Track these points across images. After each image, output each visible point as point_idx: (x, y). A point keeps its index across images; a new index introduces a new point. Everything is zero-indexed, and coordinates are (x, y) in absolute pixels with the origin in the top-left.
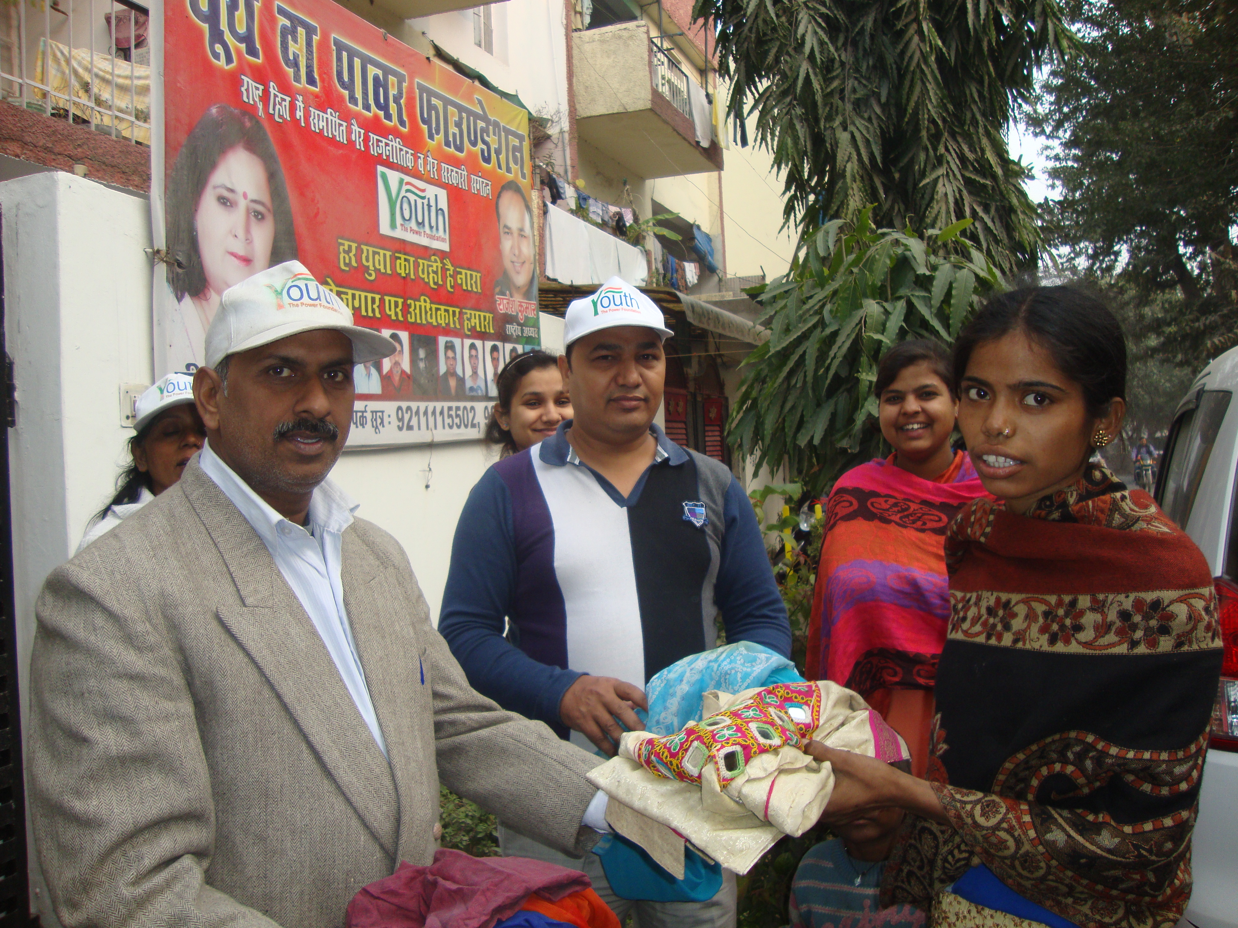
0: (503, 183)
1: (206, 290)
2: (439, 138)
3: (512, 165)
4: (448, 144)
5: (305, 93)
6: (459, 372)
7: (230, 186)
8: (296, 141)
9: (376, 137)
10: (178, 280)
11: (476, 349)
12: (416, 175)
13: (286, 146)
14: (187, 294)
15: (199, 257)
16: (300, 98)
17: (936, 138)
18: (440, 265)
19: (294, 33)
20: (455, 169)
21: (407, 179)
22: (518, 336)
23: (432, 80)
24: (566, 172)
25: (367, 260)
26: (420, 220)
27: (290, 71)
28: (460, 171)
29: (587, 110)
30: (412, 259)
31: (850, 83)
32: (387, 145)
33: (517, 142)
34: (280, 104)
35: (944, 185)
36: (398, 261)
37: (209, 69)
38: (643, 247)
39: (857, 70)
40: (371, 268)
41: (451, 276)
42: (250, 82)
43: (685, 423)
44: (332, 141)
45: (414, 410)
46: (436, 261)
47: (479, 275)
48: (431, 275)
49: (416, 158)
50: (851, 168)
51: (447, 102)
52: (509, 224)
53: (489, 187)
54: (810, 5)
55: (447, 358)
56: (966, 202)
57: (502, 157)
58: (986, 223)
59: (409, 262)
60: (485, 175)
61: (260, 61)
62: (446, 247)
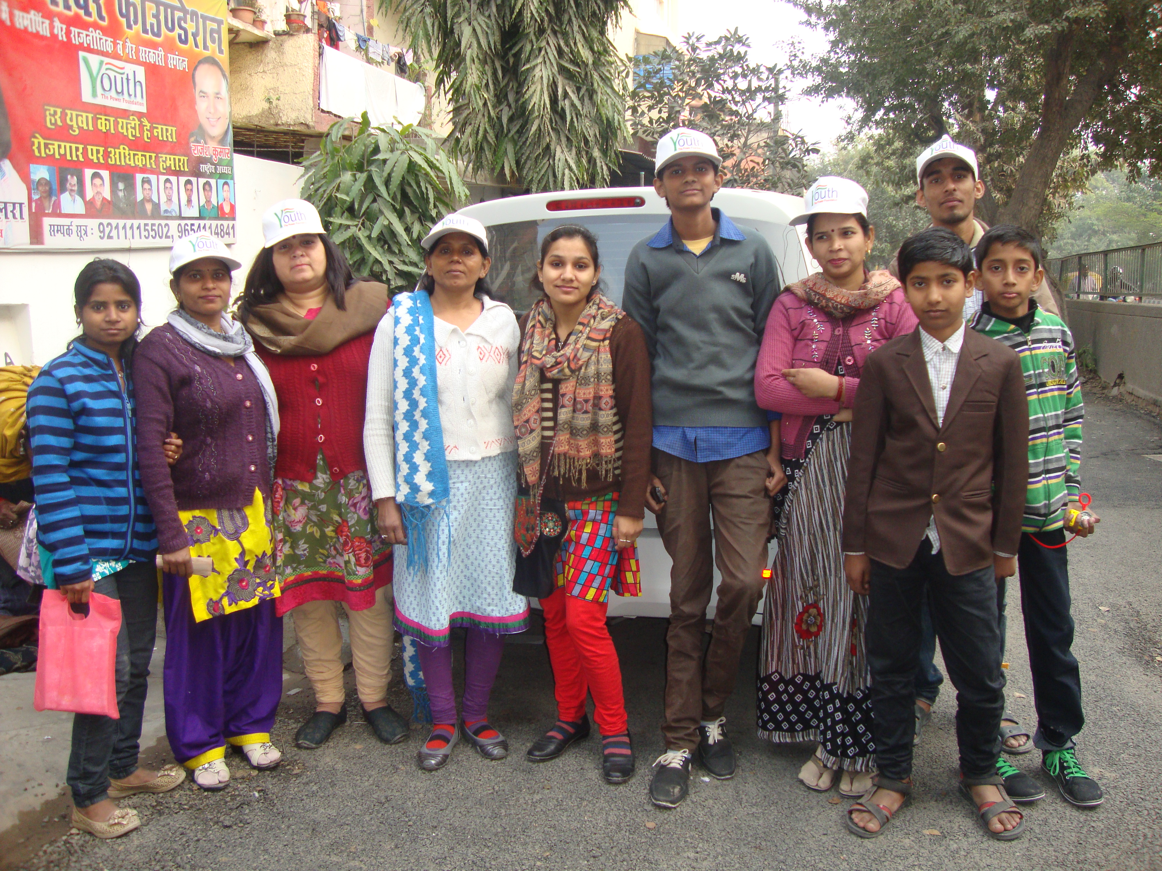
0: (200, 58)
2: (137, 27)
3: (209, 43)
6: (155, 199)
9: (76, 30)
11: (171, 183)
12: (116, 57)
18: (138, 123)
20: (152, 51)
21: (107, 60)
22: (211, 173)
24: (362, 12)
25: (71, 120)
26: (119, 90)
28: (157, 52)
30: (112, 119)
32: (87, 35)
33: (215, 26)
35: (541, 71)
36: (99, 121)
38: (423, 83)
40: (75, 126)
41: (147, 130)
44: (37, 35)
45: (114, 226)
46: (134, 120)
47: (174, 129)
48: (130, 130)
49: (115, 44)
52: (205, 90)
53: (186, 63)
55: (143, 189)
57: (200, 39)
59: (109, 121)
60: (182, 53)
62: (144, 109)
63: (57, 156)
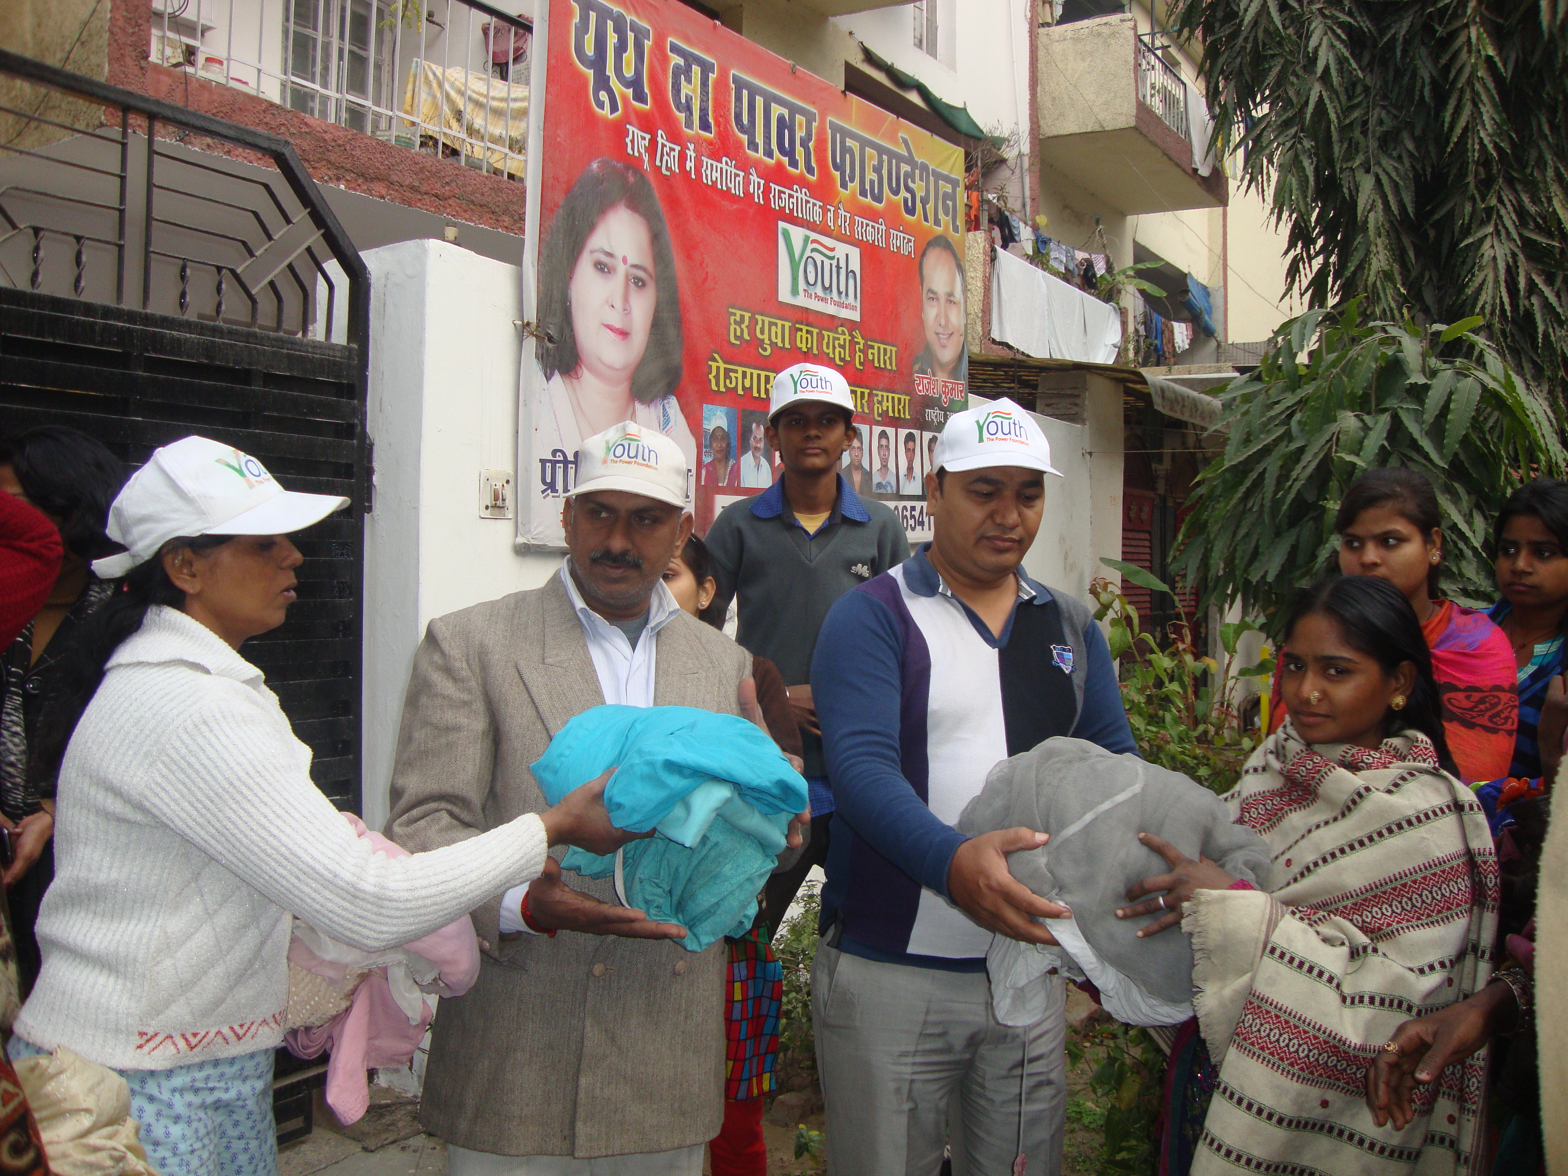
0: (930, 238)
1: (578, 368)
2: (854, 186)
3: (941, 216)
4: (863, 193)
5: (697, 141)
6: (866, 465)
7: (608, 250)
8: (685, 198)
9: (778, 188)
10: (548, 355)
11: (888, 438)
12: (825, 231)
13: (673, 202)
14: (556, 372)
15: (572, 330)
16: (692, 147)
17: (1485, 185)
18: (848, 338)
19: (688, 71)
20: (871, 223)
21: (814, 236)
22: (938, 422)
23: (847, 117)
24: (1024, 205)
25: (762, 333)
26: (827, 285)
27: (682, 116)
28: (876, 226)
29: (1053, 127)
30: (815, 331)
31: (1376, 114)
32: (791, 196)
33: (949, 189)
34: (668, 155)
35: (1492, 247)
36: (799, 333)
37: (592, 120)
38: (1117, 304)
39: (1385, 97)
40: (767, 341)
41: (860, 351)
42: (636, 131)
43: (1149, 533)
44: (727, 194)
46: (843, 333)
47: (894, 349)
48: (837, 350)
49: (825, 211)
50: (1377, 218)
51: (864, 143)
52: (935, 288)
53: (912, 244)
54: (1327, 12)
56: (1521, 270)
57: (930, 207)
58: (1546, 298)
59: (811, 333)
60: (907, 229)
61: (648, 107)
62: (856, 316)
63: (740, 392)
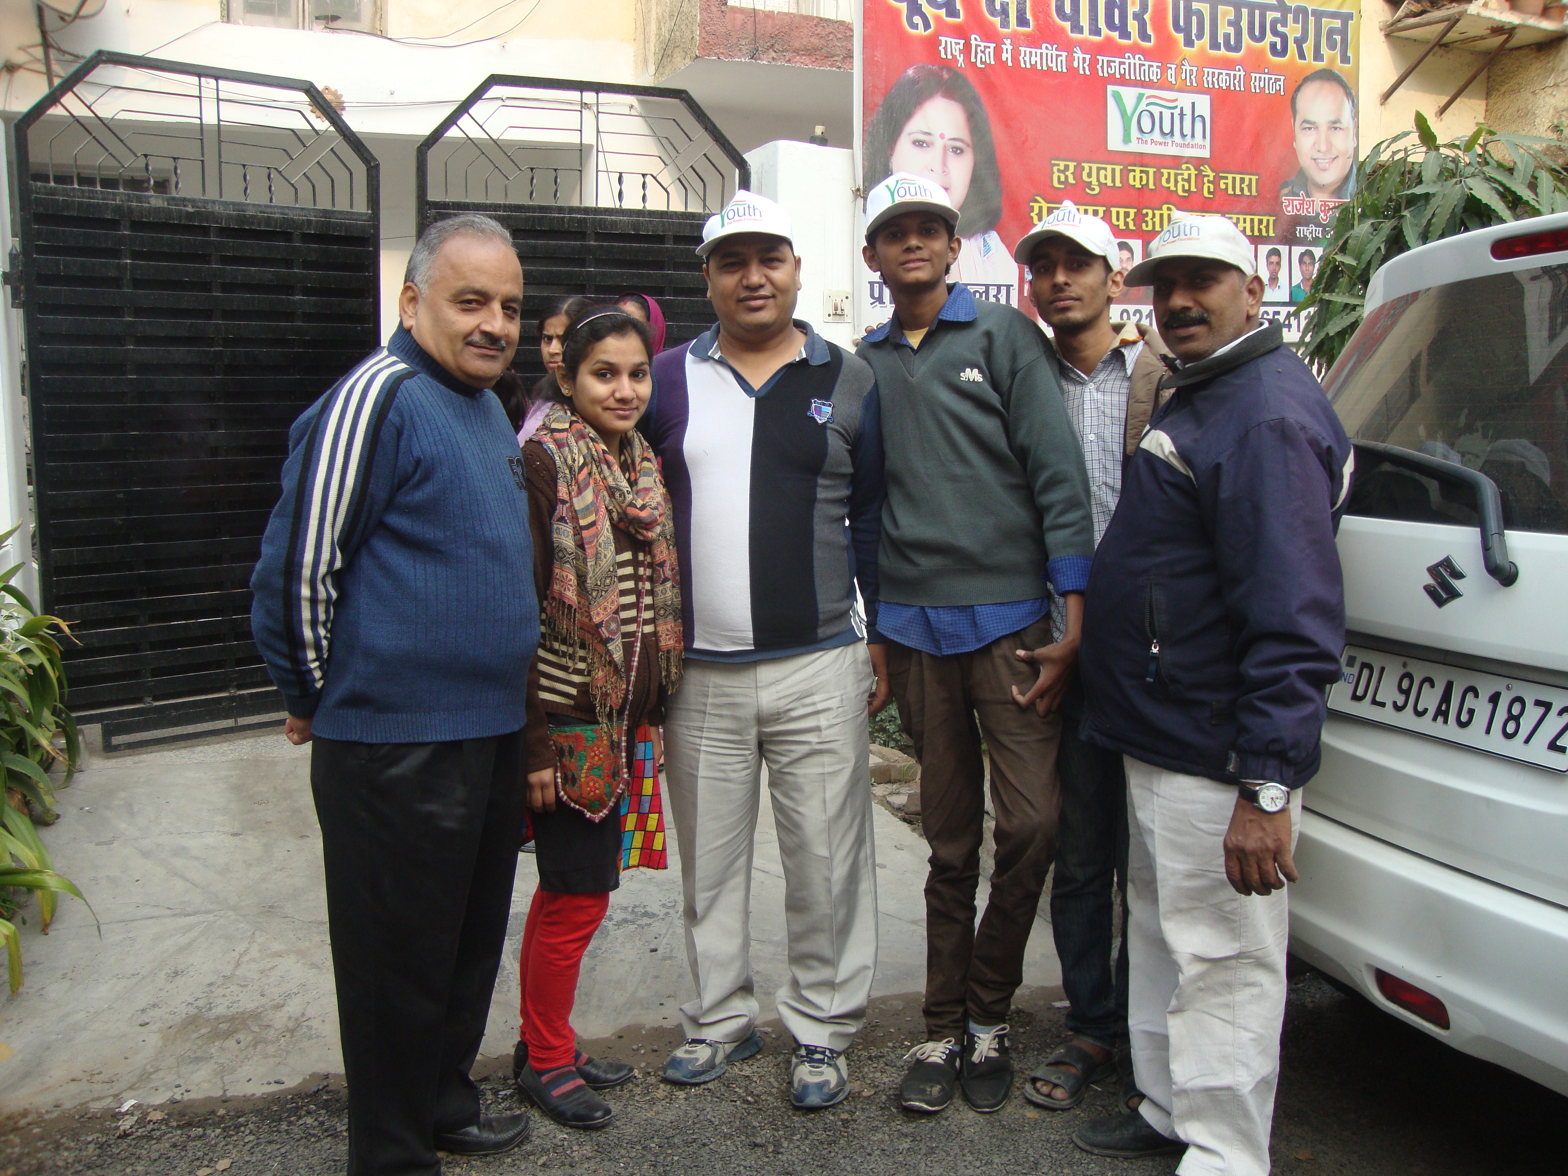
0: (1307, 74)
2: (1202, 42)
3: (1325, 52)
4: (1216, 47)
5: (1014, 37)
7: (926, 130)
8: (1003, 80)
9: (1106, 59)
12: (1165, 86)
13: (990, 87)
16: (1008, 42)
18: (1193, 172)
20: (1225, 72)
21: (1148, 92)
25: (1090, 176)
26: (1167, 129)
27: (997, 20)
28: (1232, 73)
32: (1121, 63)
34: (983, 52)
36: (1132, 174)
37: (904, 39)
40: (1095, 182)
41: (1209, 182)
42: (949, 40)
44: (1048, 73)
46: (1188, 169)
47: (1255, 177)
48: (1181, 184)
49: (1164, 70)
52: (1312, 118)
53: (1281, 83)
57: (1308, 46)
59: (1147, 173)
60: (1275, 70)
61: (960, 20)
62: (1206, 154)
